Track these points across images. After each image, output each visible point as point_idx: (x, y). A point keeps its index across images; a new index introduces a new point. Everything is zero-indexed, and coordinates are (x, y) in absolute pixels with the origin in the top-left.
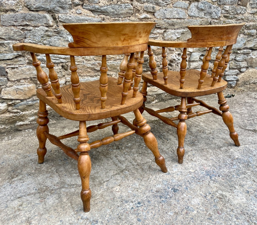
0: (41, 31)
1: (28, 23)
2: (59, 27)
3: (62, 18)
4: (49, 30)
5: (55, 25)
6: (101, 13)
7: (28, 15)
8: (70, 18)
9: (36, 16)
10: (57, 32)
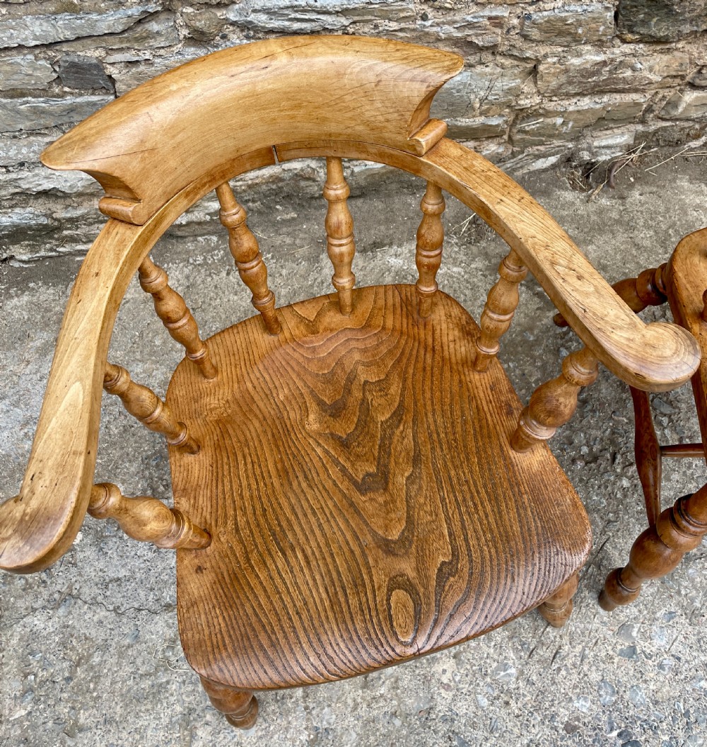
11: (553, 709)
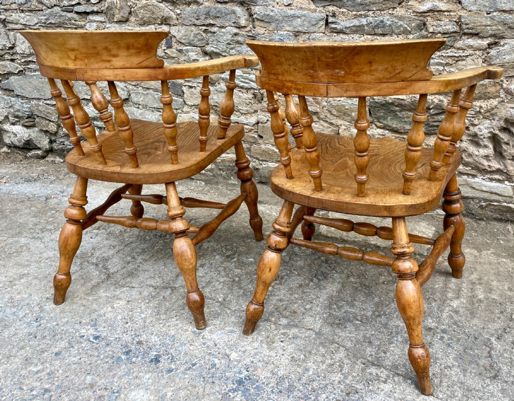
0: (228, 34)
1: (212, 22)
2: (255, 28)
3: (258, 13)
4: (240, 33)
5: (251, 26)
6: (328, 4)
7: (213, 9)
8: (272, 14)
9: (223, 11)
10: (252, 36)
11: (142, 333)
